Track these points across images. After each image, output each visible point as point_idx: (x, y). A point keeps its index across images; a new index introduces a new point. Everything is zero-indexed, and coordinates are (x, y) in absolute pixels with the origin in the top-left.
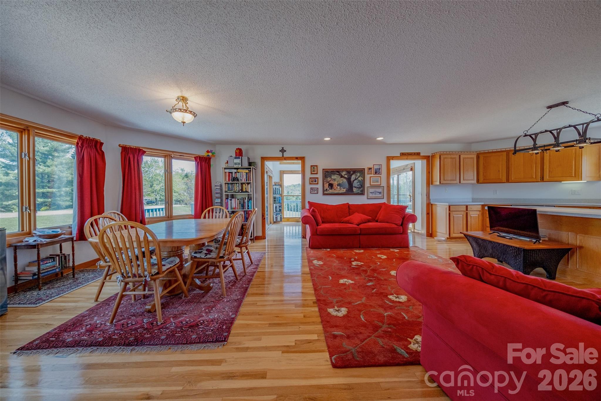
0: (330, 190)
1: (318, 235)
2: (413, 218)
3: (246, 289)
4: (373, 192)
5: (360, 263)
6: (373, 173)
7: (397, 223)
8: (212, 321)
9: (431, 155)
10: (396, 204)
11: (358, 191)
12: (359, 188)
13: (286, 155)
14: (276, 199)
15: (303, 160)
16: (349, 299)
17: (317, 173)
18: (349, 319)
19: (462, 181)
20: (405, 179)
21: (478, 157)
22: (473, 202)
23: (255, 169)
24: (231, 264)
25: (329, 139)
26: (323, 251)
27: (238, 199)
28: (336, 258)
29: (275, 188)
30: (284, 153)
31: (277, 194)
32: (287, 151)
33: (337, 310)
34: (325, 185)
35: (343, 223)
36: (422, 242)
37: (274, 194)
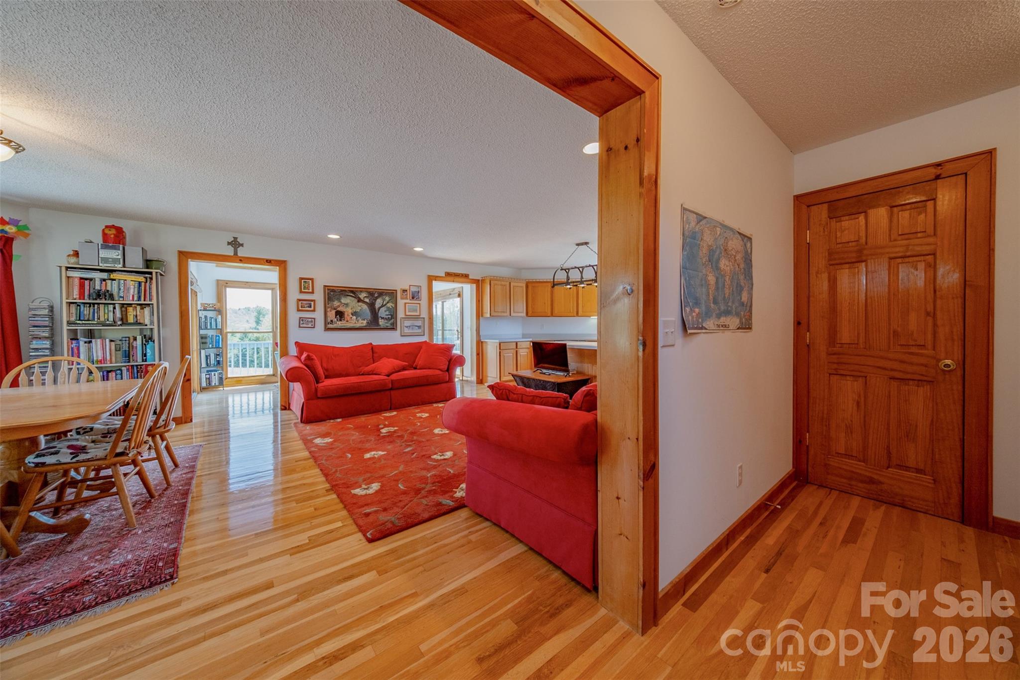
0: (339, 323)
1: (319, 398)
2: (460, 361)
3: (184, 505)
4: (410, 326)
5: (392, 429)
6: (408, 297)
7: (442, 367)
8: (124, 566)
9: (481, 279)
10: (440, 342)
11: (387, 325)
12: (388, 319)
13: (241, 252)
14: (208, 340)
15: (283, 265)
16: (381, 473)
17: (313, 292)
18: (384, 492)
19: (512, 314)
20: (452, 307)
21: (527, 287)
22: (523, 338)
23: (161, 275)
24: (138, 468)
25: (338, 237)
26: (328, 424)
27: (111, 341)
28: (355, 429)
29: (206, 317)
30: (239, 249)
31: (211, 328)
32: (244, 245)
33: (365, 489)
34: (329, 314)
35: (363, 374)
36: (471, 390)
37: (200, 328)
